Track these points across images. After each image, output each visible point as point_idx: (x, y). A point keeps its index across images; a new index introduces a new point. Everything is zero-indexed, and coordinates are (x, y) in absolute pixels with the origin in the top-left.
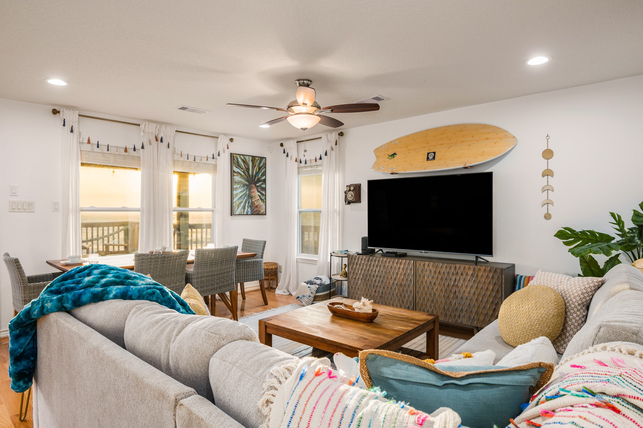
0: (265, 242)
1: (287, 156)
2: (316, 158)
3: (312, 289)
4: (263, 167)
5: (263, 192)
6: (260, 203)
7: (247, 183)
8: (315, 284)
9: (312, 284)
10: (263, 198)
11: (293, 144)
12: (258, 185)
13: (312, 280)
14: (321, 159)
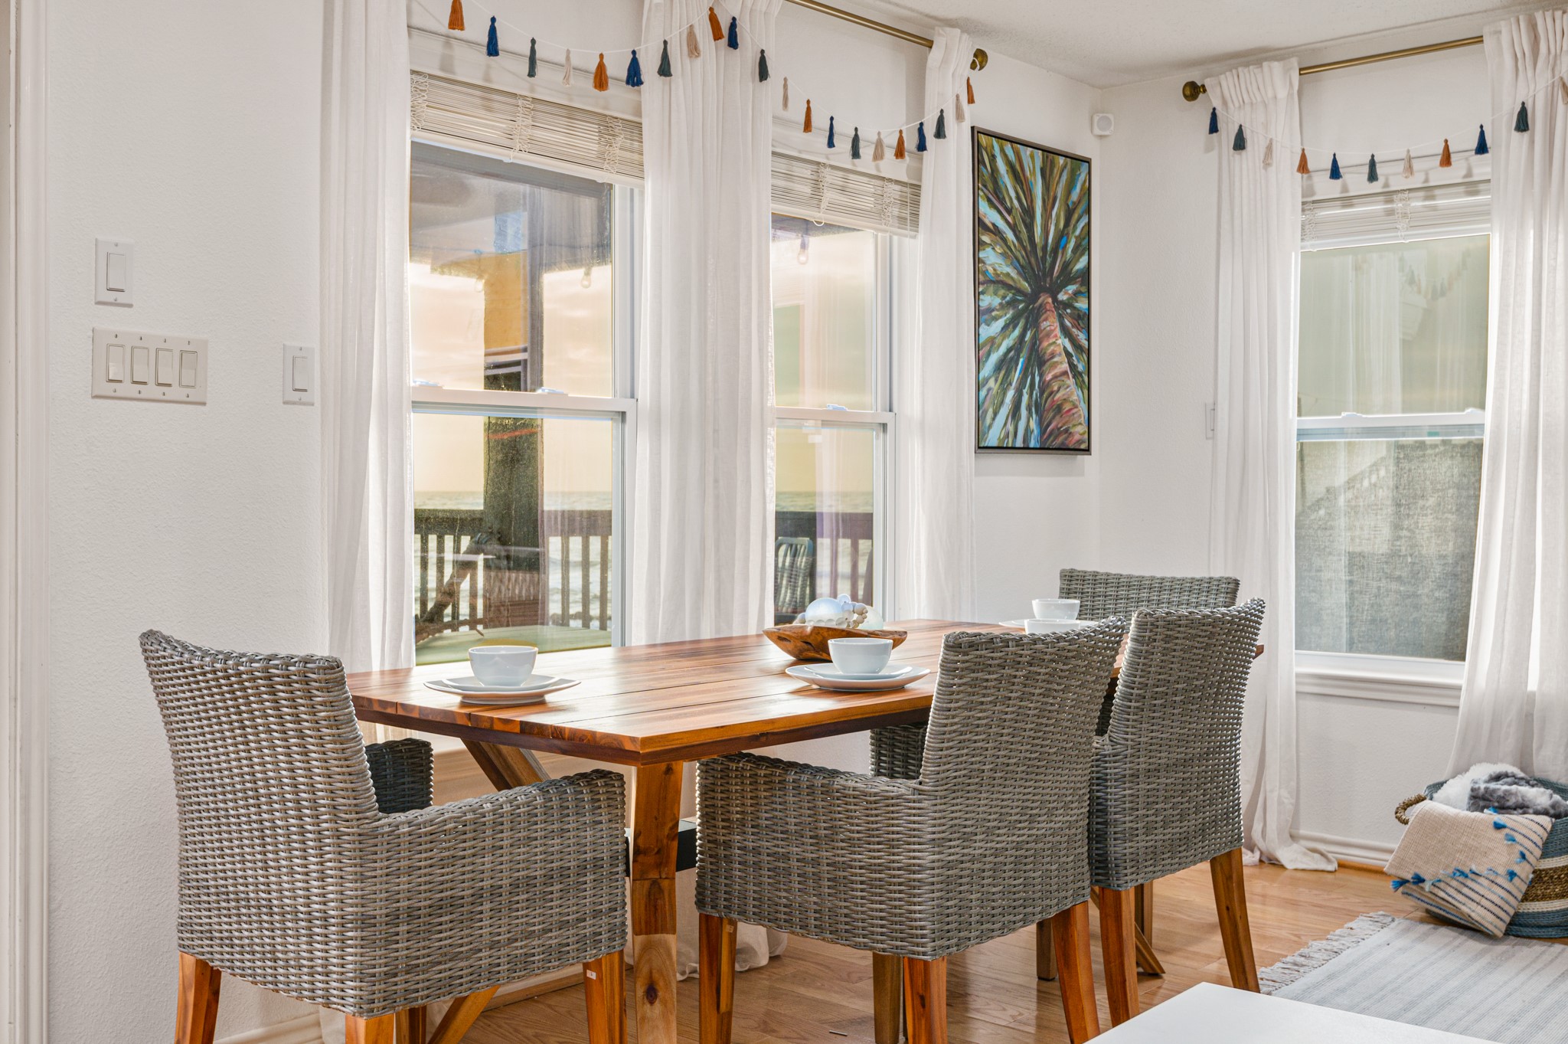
0: (1237, 583)
1: (1240, 144)
2: (1447, 148)
3: (1518, 838)
4: (1079, 208)
5: (1082, 337)
6: (1070, 390)
7: (1025, 285)
8: (1522, 807)
9: (1502, 808)
10: (1081, 367)
11: (1280, 81)
12: (1062, 297)
13: (1493, 786)
14: (1482, 148)
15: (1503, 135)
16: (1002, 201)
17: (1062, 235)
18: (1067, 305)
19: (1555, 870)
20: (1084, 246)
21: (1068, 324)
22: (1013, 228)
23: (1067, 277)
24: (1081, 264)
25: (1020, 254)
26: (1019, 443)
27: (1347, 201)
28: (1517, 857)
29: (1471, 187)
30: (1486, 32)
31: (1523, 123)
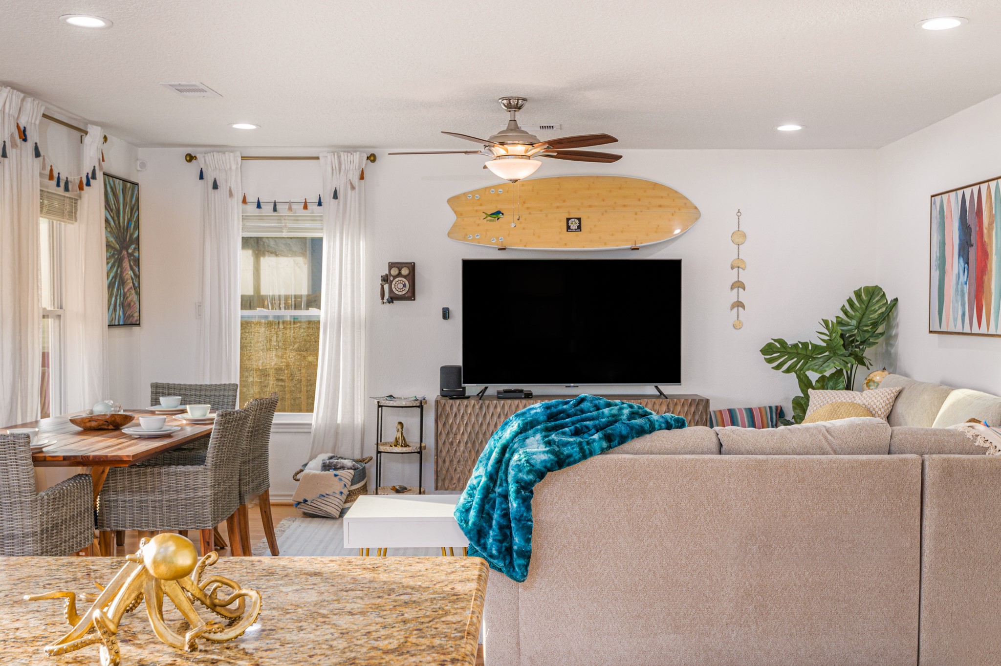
1: (215, 186)
2: (306, 201)
3: (343, 479)
4: (135, 208)
5: (137, 270)
6: (133, 297)
7: (117, 246)
8: (343, 468)
9: (336, 469)
10: (137, 285)
11: (232, 161)
12: (130, 251)
13: (331, 461)
14: (320, 204)
15: (327, 198)
16: (110, 207)
17: (129, 221)
18: (130, 255)
19: (354, 490)
20: (137, 227)
21: (132, 264)
22: (113, 218)
23: (131, 242)
24: (135, 235)
25: (116, 231)
26: (117, 323)
27: (261, 218)
28: (343, 485)
29: (313, 219)
30: (321, 156)
31: (335, 196)
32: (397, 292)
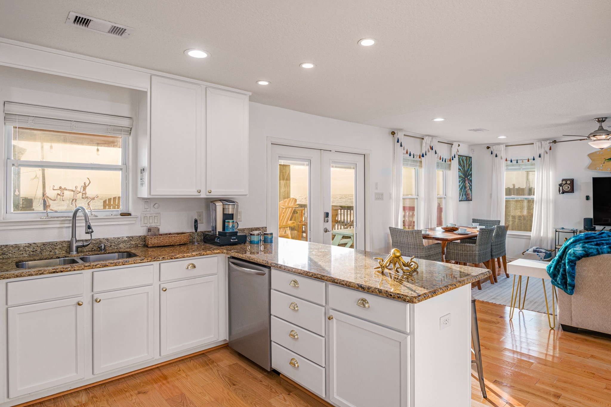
0: (500, 221)
1: (496, 156)
2: (528, 159)
3: (541, 256)
4: (470, 165)
5: (471, 183)
6: (469, 192)
7: (464, 177)
8: (541, 252)
9: (538, 252)
10: (471, 188)
11: (503, 147)
12: (468, 178)
13: (536, 249)
14: (534, 159)
15: (537, 157)
16: (461, 165)
17: (468, 169)
18: (469, 179)
20: (471, 170)
21: (469, 182)
22: (462, 168)
23: (469, 175)
24: (471, 173)
25: (463, 173)
26: (463, 200)
27: (513, 165)
28: (540, 259)
29: (532, 165)
30: (534, 143)
31: (540, 156)
32: (565, 190)
